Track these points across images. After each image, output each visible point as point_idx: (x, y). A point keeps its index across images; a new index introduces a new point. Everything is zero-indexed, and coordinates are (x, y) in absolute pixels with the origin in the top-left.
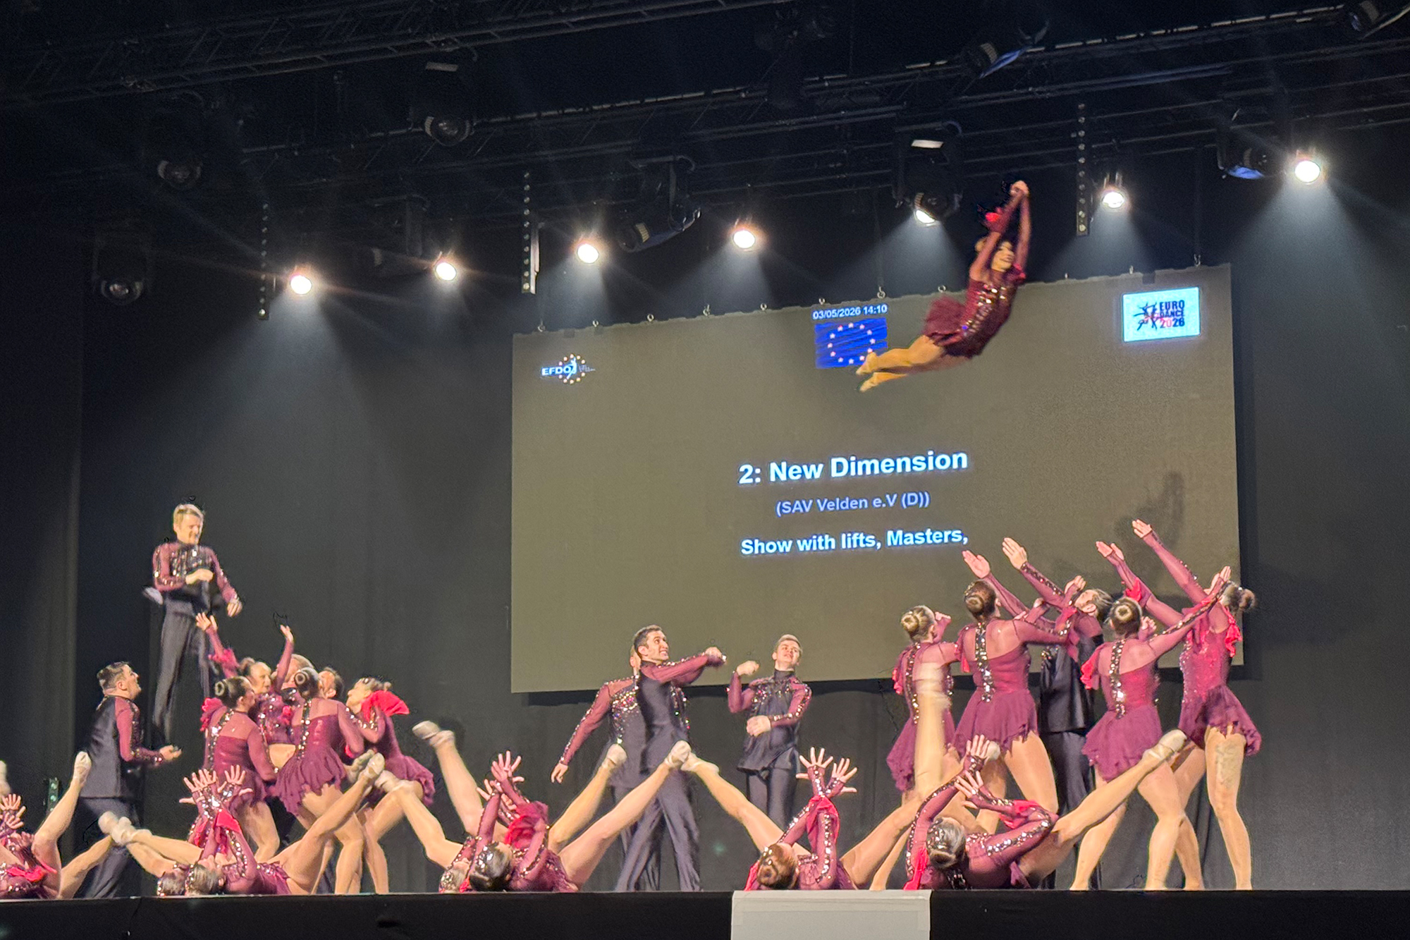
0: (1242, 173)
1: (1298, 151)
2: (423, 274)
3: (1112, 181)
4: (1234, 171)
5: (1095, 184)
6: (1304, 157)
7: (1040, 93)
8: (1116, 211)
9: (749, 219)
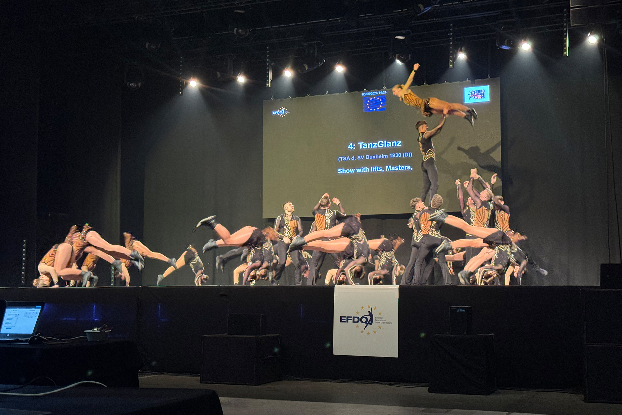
0: (505, 47)
1: (523, 40)
2: (234, 80)
3: (461, 50)
4: (502, 47)
5: (456, 51)
6: (525, 42)
7: (437, 20)
8: (463, 60)
9: (341, 62)
